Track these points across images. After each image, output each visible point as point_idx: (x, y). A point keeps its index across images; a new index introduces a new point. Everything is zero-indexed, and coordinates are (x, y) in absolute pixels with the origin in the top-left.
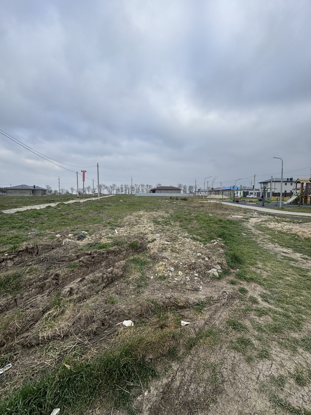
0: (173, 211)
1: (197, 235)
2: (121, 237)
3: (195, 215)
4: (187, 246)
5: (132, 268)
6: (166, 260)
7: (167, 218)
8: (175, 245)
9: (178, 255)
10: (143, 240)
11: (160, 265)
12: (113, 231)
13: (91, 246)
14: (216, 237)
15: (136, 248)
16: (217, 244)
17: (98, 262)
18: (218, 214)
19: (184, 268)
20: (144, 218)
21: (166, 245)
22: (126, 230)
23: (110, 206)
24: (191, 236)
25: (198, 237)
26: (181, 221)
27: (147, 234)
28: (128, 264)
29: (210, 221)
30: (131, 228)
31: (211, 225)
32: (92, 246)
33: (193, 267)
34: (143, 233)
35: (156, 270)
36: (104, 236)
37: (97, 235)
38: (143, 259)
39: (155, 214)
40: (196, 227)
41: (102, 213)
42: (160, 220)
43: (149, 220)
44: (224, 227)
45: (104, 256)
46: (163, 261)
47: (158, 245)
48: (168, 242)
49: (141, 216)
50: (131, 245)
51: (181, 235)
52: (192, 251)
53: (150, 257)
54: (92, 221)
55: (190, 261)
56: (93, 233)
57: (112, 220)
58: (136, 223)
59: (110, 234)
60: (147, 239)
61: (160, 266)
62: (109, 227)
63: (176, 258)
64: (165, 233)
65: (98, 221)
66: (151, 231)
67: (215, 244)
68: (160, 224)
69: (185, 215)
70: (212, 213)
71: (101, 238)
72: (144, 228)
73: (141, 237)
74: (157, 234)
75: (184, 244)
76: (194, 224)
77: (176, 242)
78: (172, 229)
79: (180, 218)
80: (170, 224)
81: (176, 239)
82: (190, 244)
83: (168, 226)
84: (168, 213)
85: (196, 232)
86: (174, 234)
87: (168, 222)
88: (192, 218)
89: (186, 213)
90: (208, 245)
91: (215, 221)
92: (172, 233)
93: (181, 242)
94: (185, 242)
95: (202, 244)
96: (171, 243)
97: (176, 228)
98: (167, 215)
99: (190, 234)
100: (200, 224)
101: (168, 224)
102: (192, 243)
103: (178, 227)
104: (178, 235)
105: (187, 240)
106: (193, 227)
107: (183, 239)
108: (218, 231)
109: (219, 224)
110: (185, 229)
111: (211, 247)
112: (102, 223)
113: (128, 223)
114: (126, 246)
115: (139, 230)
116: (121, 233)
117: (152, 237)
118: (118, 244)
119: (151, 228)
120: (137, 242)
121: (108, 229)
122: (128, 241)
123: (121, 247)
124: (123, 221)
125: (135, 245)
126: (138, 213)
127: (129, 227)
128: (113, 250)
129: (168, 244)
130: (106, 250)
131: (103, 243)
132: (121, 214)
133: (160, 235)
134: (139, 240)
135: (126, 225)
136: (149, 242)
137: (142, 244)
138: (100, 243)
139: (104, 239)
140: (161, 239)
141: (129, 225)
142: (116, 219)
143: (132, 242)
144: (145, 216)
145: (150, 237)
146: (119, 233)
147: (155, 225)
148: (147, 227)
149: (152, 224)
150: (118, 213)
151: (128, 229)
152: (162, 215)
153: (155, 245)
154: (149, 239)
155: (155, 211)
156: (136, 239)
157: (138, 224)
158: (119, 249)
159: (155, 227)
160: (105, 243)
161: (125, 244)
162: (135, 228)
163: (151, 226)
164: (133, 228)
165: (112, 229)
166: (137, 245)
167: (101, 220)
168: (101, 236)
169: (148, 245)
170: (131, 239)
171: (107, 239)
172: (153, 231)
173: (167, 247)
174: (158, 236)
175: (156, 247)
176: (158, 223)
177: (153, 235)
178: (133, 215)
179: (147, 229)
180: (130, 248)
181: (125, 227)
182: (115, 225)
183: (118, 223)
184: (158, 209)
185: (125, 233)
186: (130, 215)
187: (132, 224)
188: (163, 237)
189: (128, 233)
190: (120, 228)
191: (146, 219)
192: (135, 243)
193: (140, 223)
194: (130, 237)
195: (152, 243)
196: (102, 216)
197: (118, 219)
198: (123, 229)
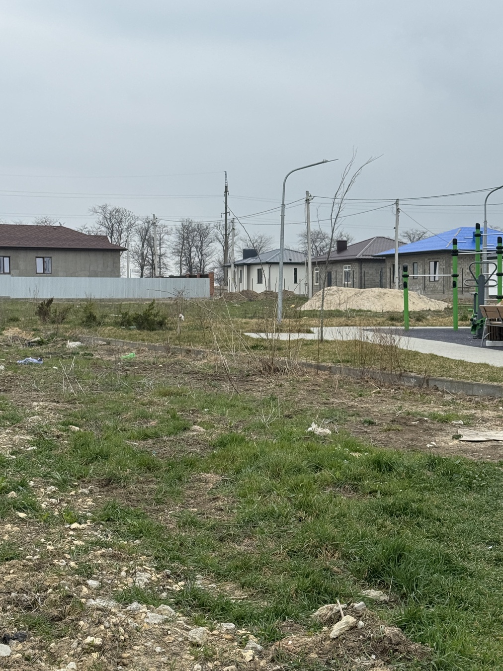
0: (58, 411)
1: (220, 576)
3: (217, 433)
4: (144, 660)
14: (347, 584)
16: (353, 628)
18: (371, 423)
24: (178, 586)
25: (229, 587)
26: (108, 483)
29: (317, 468)
40: (215, 517)
44: (405, 509)
48: (4, 640)
67: (337, 629)
69: (146, 437)
70: (330, 417)
75: (124, 648)
76: (203, 494)
77: (62, 637)
78: (43, 540)
79: (104, 456)
80: (23, 504)
81: (68, 618)
82: (167, 645)
83: (10, 522)
84: (18, 425)
85: (214, 551)
86: (53, 582)
87: (13, 494)
88: (195, 452)
89: (153, 423)
90: (290, 642)
91: (344, 474)
92: (41, 575)
93: (104, 638)
94: (130, 633)
95: (251, 636)
96: (31, 651)
97: (71, 533)
98: (11, 440)
99: (168, 571)
100: (244, 496)
101: (9, 504)
102: (182, 636)
103: (83, 526)
104: (79, 584)
105: (144, 615)
106: (194, 523)
107: (120, 615)
108: (362, 537)
109: (373, 492)
110: (137, 538)
111: (313, 655)
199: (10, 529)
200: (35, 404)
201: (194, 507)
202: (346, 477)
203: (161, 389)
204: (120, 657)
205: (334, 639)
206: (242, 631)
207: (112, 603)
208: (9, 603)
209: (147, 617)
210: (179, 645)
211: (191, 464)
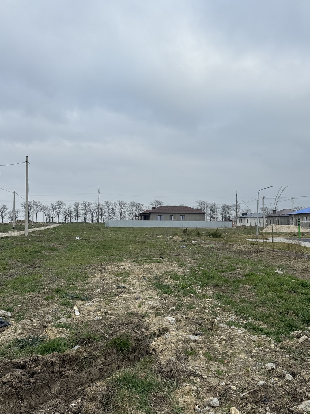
0: (196, 263)
1: (257, 319)
2: (87, 324)
3: (246, 272)
4: (239, 345)
5: (122, 400)
6: (198, 380)
7: (183, 279)
8: (211, 342)
9: (222, 368)
10: (138, 330)
11: (186, 392)
12: (69, 309)
13: (23, 347)
14: (300, 324)
15: (125, 350)
16: (307, 340)
17: (43, 386)
18: (296, 270)
19: (242, 399)
20: (133, 279)
21: (192, 343)
22: (97, 306)
23: (52, 250)
24: (244, 322)
25: (260, 323)
26: (216, 286)
27: (146, 315)
28: (114, 389)
29: (281, 285)
30: (109, 301)
31: (285, 294)
32: (26, 346)
33: (261, 396)
34: (137, 314)
35: (178, 404)
36: (50, 322)
37: (36, 320)
38: (146, 377)
39: (156, 268)
40: (251, 300)
41: (39, 267)
42: (169, 283)
43: (146, 283)
45: (56, 369)
46: (191, 382)
47: (173, 343)
48: (196, 335)
49: (126, 274)
50: (115, 342)
51: (221, 319)
52: (252, 357)
53: (160, 372)
54: (19, 287)
55: (253, 382)
56: (23, 315)
57: (63, 282)
59: (62, 316)
60: (147, 328)
61: (186, 394)
62: (58, 300)
63: (221, 374)
64: (185, 313)
65: (32, 285)
66: (154, 308)
67: (301, 340)
68: (172, 292)
69: (223, 272)
70: (281, 267)
71: (45, 327)
72: (138, 302)
73: (134, 324)
74: (168, 315)
75: (232, 341)
76: (246, 292)
77: (213, 335)
78: (200, 303)
79: (213, 278)
80: (192, 291)
81: (214, 330)
82: (245, 341)
83: (189, 297)
84: (185, 266)
85: (253, 310)
86: (206, 317)
87: (188, 288)
88: (239, 277)
89: (224, 267)
90: (286, 343)
91: (291, 287)
92: (202, 315)
93: (226, 337)
94: (233, 336)
95: (272, 340)
96: (204, 339)
97: (208, 302)
98: (184, 271)
99: (240, 317)
100: (260, 293)
101: (188, 291)
102: (249, 338)
103: (211, 299)
104: (214, 318)
105: (237, 330)
106: (245, 301)
107: (230, 330)
108: (302, 309)
109: (302, 294)
110: (228, 305)
111: (294, 348)
112: (42, 291)
113: (100, 290)
114: (102, 346)
115: (127, 308)
116: (87, 315)
117: (159, 324)
118: (83, 342)
119: (152, 303)
120: (128, 337)
121: (56, 304)
122: (106, 334)
123: (93, 347)
124: (88, 285)
125: (123, 343)
126: (119, 267)
127: (104, 299)
128: (74, 354)
129: (195, 340)
130: (59, 356)
131: (50, 338)
132: (81, 269)
133: (175, 318)
134: (131, 331)
135: (97, 295)
136: (154, 335)
137: (139, 339)
138: (43, 338)
139: (49, 328)
140: (178, 328)
141: (103, 294)
142: (73, 282)
143: (117, 336)
144: (136, 273)
145: (154, 323)
146: (82, 315)
147: (160, 294)
148: (144, 300)
149: (152, 292)
150: (75, 267)
151: (103, 305)
152: (172, 272)
153: (166, 342)
154: (153, 329)
155: (155, 262)
156: (125, 328)
157: (123, 291)
158: (89, 354)
159: (160, 300)
160: (53, 338)
161: (100, 342)
162: (116, 301)
163: (152, 298)
164: (113, 303)
165: (67, 305)
166: (127, 344)
167: (39, 284)
168: (44, 322)
169: (153, 343)
170: (111, 328)
171: (57, 329)
172: (159, 308)
173: (194, 347)
174: (171, 322)
175: (170, 347)
176: (166, 291)
177: (160, 318)
178: (108, 270)
179: (145, 304)
180: (111, 349)
181: (95, 299)
182: (72, 295)
183: (79, 290)
184: (161, 257)
185: (97, 313)
186: (101, 270)
187: (109, 292)
188: (183, 323)
189: (103, 314)
190: (85, 303)
191: (139, 281)
192: (123, 339)
193: (128, 289)
194: (108, 323)
195: (160, 339)
196: (40, 273)
197: (77, 282)
198: (92, 303)
199: (190, 299)
200: (188, 260)
201: (243, 296)
202: (292, 288)
203: (224, 257)
204: (231, 343)
205: (300, 343)
206: (268, 338)
207: (226, 326)
208: (194, 323)
209: (238, 331)
210: (249, 341)
211: (240, 281)
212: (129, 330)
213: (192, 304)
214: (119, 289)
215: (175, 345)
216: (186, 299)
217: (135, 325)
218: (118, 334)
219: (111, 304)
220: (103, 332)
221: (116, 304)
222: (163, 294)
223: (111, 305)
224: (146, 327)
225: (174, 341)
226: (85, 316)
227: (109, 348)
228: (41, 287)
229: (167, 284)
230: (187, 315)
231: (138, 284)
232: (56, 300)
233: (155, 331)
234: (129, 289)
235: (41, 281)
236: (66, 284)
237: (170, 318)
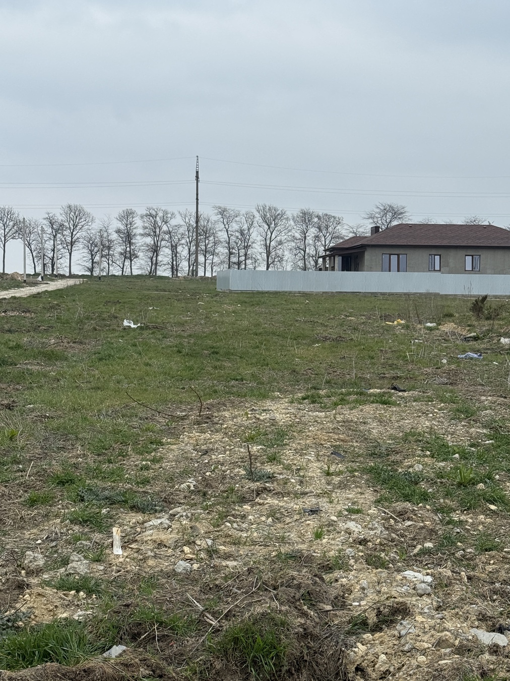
2: (151, 582)
7: (464, 456)
10: (312, 606)
12: (97, 536)
20: (301, 452)
21: (487, 656)
22: (183, 531)
27: (340, 564)
30: (223, 516)
34: (309, 559)
36: (38, 572)
41: (8, 407)
42: (418, 467)
43: (341, 467)
50: (236, 640)
57: (79, 455)
58: (255, 486)
59: (75, 557)
60: (340, 602)
62: (65, 507)
64: (467, 561)
66: (364, 542)
68: (425, 497)
71: (21, 587)
72: (312, 523)
73: (299, 587)
74: (409, 566)
80: (492, 497)
83: (483, 513)
84: (473, 418)
87: (481, 486)
98: (468, 432)
101: (479, 495)
112: (15, 479)
113: (194, 483)
114: (197, 650)
115: (277, 539)
116: (152, 554)
117: (380, 592)
118: (139, 634)
119: (359, 526)
120: (276, 625)
121: (58, 521)
122: (208, 615)
123: (167, 652)
124: (158, 466)
125: (262, 644)
126: (258, 416)
127: (204, 509)
128: (107, 670)
129: (497, 646)
130: (63, 675)
131: (37, 619)
132: (136, 416)
133: (432, 575)
134: (287, 607)
135: (185, 497)
136: (360, 625)
137: (312, 635)
138: (15, 621)
139: (37, 590)
140: (440, 607)
141: (205, 494)
142: (112, 455)
143: (242, 621)
144: (310, 434)
145: (363, 589)
146: (136, 555)
147: (386, 499)
148: (334, 518)
149: (362, 493)
150: (118, 411)
151: (202, 528)
152: (430, 434)
153: (401, 648)
154: (360, 606)
155: (373, 402)
156: (267, 600)
157: (265, 489)
158: (153, 671)
159: (387, 519)
160: (47, 619)
161: (191, 637)
162: (244, 517)
163: (358, 511)
164: (234, 522)
165: (91, 522)
166: (275, 648)
167: (9, 459)
168: (20, 573)
169: (356, 650)
170: (227, 596)
171: (61, 594)
172: (381, 544)
173: (492, 667)
174: (418, 586)
175: (414, 662)
176: (407, 491)
177: (384, 575)
178: (222, 424)
179: (335, 530)
180: (225, 661)
181: (179, 509)
182: (106, 493)
183: (129, 481)
184: (395, 388)
185: (183, 551)
186: (199, 423)
187: (222, 488)
188: (458, 591)
189: (203, 555)
190: (146, 518)
191: (319, 460)
192: (261, 631)
193: (281, 482)
194: (217, 582)
195: (381, 637)
196: (12, 427)
197: (124, 455)
198: (167, 522)
199: (483, 520)
200: (483, 398)
208: (495, 593)
212: (281, 604)
213: (490, 535)
214: (254, 481)
215: (429, 658)
216: (471, 518)
217: (302, 591)
218: (247, 615)
219: (226, 526)
220: (201, 608)
221: (244, 526)
222: (397, 501)
223: (229, 529)
224: (336, 598)
225: (426, 645)
226: (145, 559)
227: (218, 658)
228: (15, 467)
229: (411, 470)
230: (473, 569)
231: (315, 469)
232: (60, 506)
233: (365, 611)
234: (286, 483)
235: (14, 449)
236: (91, 461)
237: (417, 574)
